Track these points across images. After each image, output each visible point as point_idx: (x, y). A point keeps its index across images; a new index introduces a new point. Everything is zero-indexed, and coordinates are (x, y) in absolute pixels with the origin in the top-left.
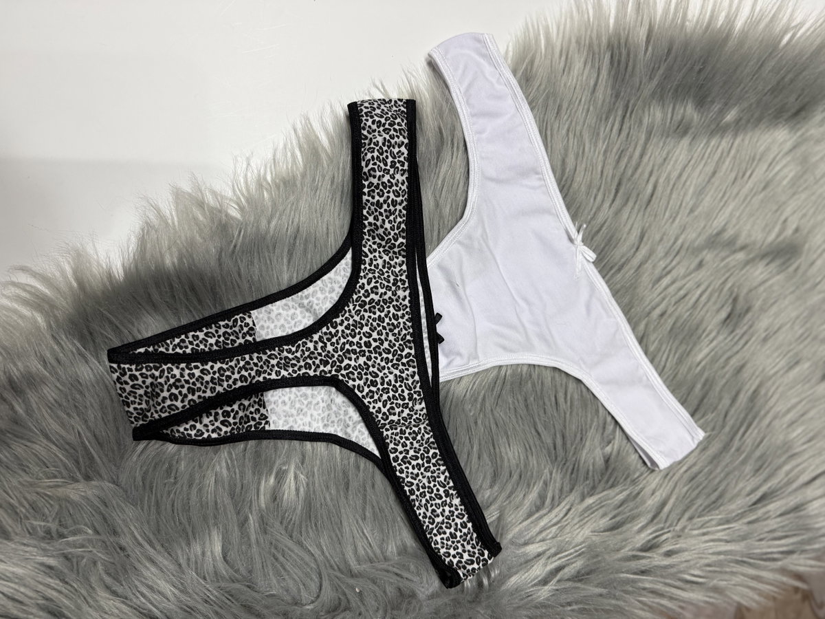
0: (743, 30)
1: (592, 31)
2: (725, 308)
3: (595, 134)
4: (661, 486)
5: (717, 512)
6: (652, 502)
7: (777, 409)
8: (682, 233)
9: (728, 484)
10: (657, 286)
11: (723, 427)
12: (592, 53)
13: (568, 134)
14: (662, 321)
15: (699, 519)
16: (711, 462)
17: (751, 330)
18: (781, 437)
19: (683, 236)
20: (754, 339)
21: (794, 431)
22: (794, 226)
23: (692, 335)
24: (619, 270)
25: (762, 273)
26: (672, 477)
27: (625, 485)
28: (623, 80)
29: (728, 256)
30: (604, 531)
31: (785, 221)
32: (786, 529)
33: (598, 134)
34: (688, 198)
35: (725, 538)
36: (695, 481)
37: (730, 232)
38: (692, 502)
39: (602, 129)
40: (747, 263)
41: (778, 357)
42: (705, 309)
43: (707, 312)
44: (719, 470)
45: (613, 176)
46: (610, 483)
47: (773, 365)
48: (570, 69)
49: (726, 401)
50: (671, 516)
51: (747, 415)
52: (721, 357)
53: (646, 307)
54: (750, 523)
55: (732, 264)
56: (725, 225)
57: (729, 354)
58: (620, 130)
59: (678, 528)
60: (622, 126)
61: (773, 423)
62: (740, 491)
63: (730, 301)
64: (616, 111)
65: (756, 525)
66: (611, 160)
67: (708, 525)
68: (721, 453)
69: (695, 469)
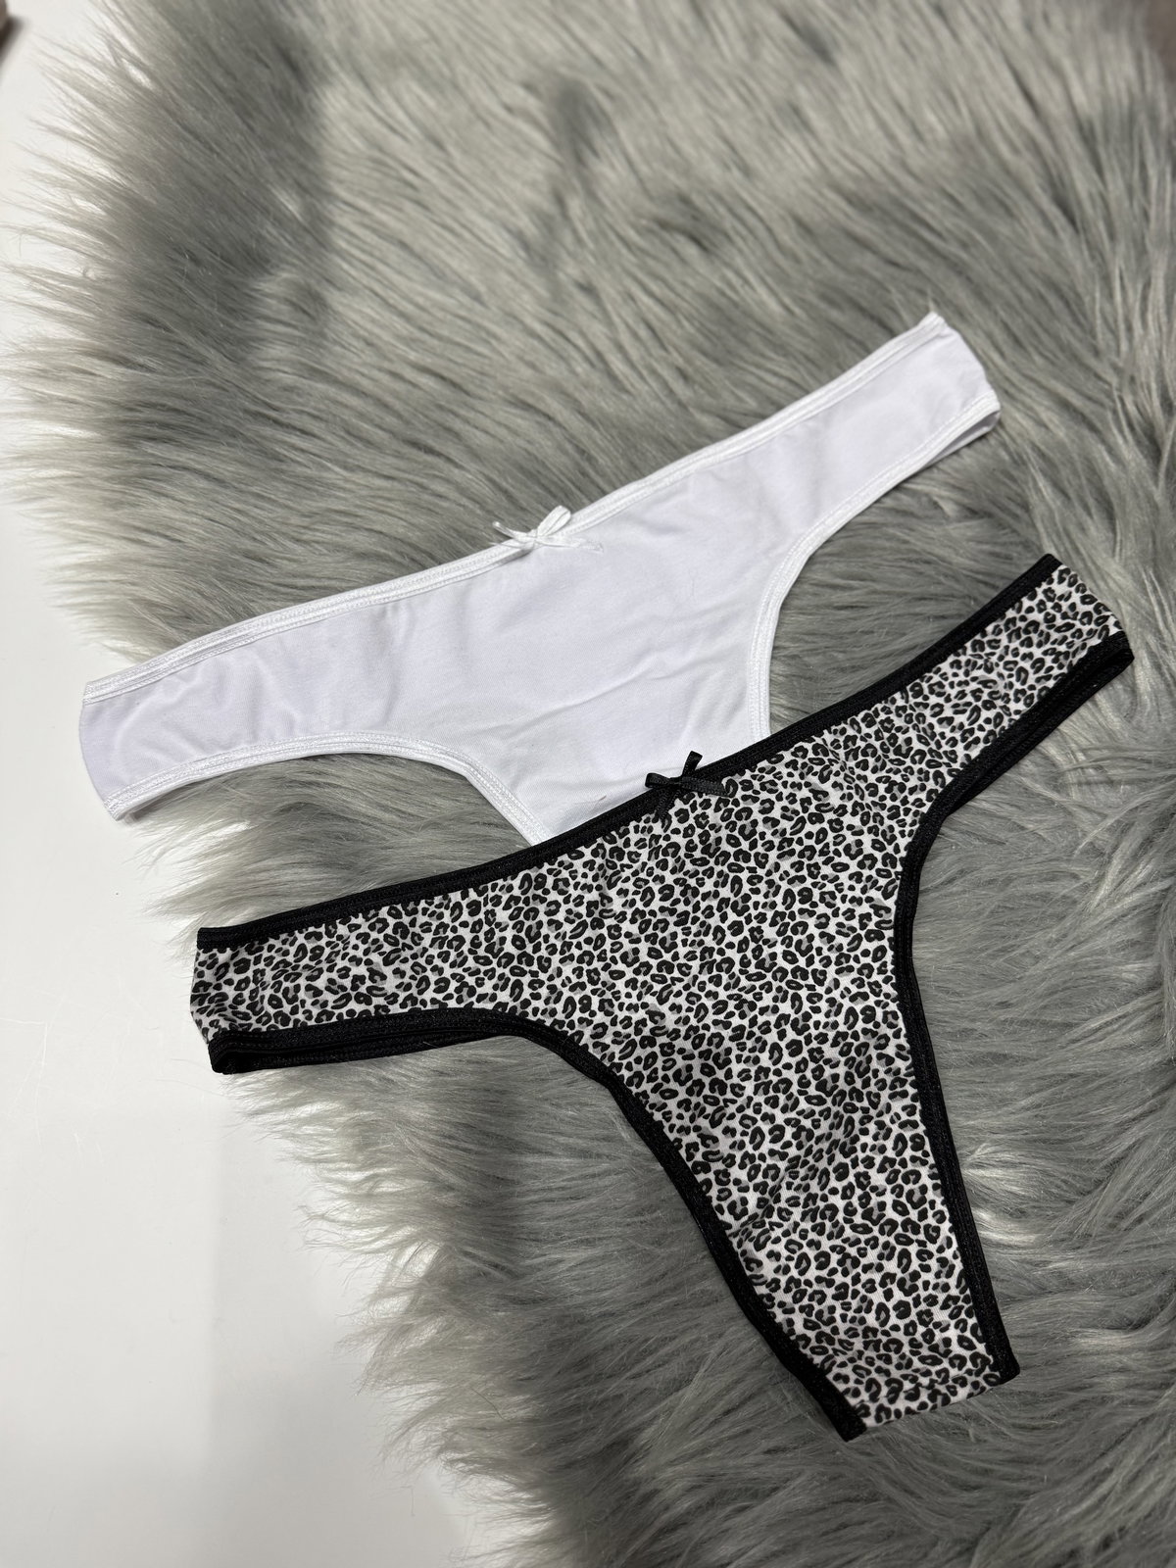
0: (117, 163)
1: (96, 476)
2: (678, 246)
3: (307, 486)
4: (1031, 409)
5: (1087, 299)
6: (1061, 429)
7: (886, 162)
8: (522, 322)
9: (1032, 271)
10: (626, 382)
11: (918, 272)
12: (142, 479)
13: (306, 542)
14: (698, 378)
15: (1100, 336)
16: (987, 303)
17: (728, 198)
18: (944, 156)
19: (529, 321)
20: (745, 195)
21: (932, 130)
22: (521, 92)
23: (730, 319)
24: (590, 459)
25: (613, 167)
26: (1013, 385)
27: (1026, 483)
28: (202, 420)
29: (575, 231)
30: (1114, 531)
31: (509, 109)
32: (1127, 162)
33: (309, 479)
34: (450, 302)
35: (1140, 287)
36: (1022, 338)
37: (525, 223)
38: (1064, 347)
39: (299, 470)
40: (591, 195)
41: (783, 149)
42: (680, 288)
43: (684, 284)
44: (1002, 288)
45: (398, 455)
46: (1019, 511)
47: (798, 160)
48: (169, 528)
49: (867, 261)
50: (1090, 393)
51: (896, 221)
52: (776, 265)
53: (669, 410)
54: (1112, 236)
55: (591, 224)
56: (509, 231)
57: (771, 247)
58: (304, 432)
59: (1114, 380)
60: (294, 428)
61: (916, 170)
62: (1047, 249)
63: (666, 235)
64: (264, 438)
65: (1118, 224)
66: (365, 457)
67: (1111, 320)
68: (969, 279)
69: (1000, 336)
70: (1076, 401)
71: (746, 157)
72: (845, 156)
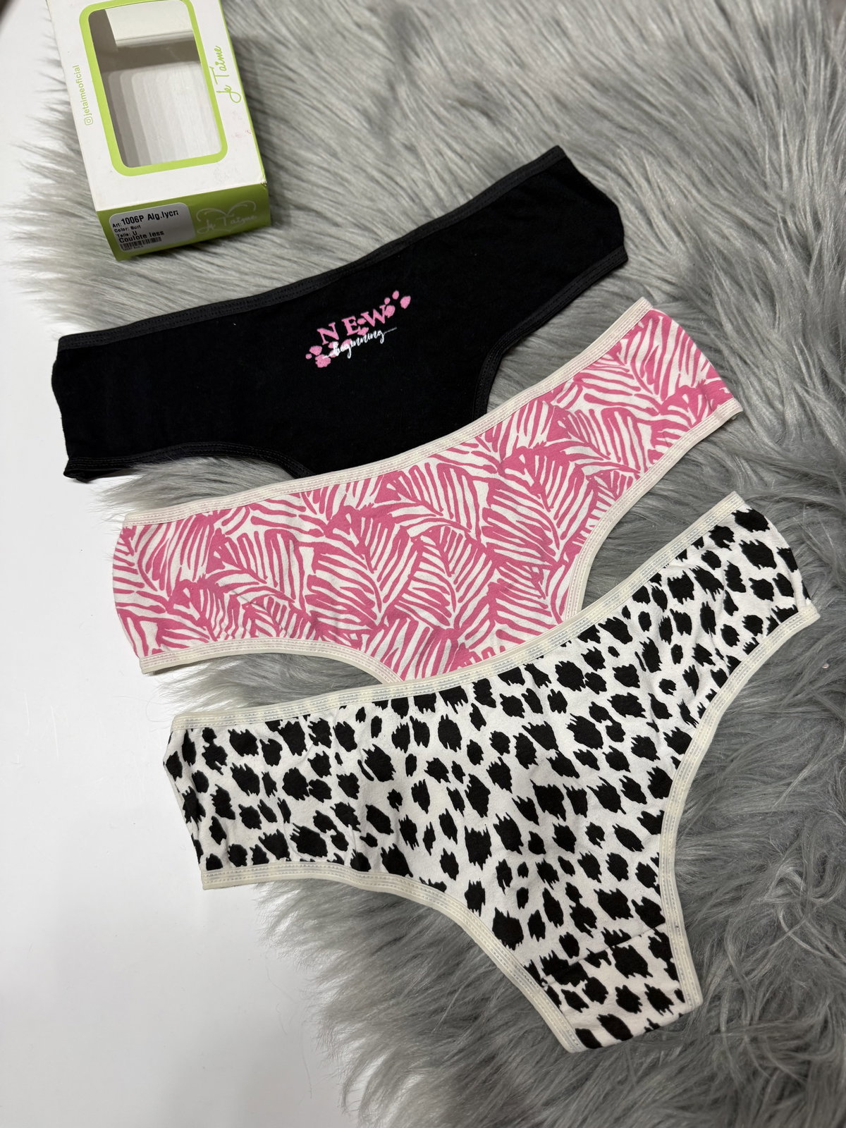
70: (749, 221)
71: (523, 57)
72: (592, 54)
